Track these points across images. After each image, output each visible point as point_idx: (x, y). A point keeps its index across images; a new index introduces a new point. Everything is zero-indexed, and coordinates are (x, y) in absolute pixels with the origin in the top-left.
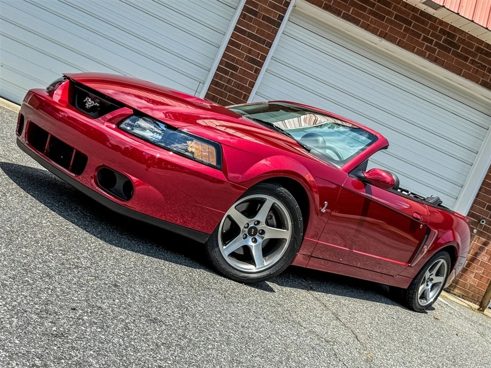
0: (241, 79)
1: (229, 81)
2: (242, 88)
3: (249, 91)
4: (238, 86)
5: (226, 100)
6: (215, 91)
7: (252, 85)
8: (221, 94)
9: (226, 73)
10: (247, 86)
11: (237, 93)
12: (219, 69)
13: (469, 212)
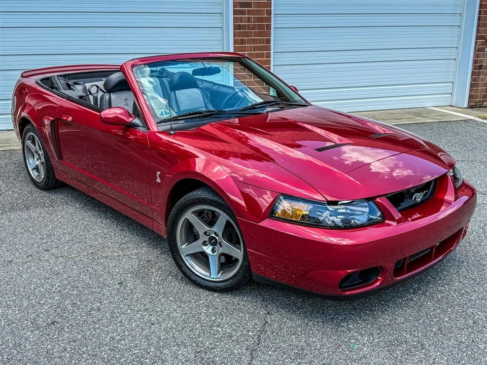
0: (259, 12)
1: (249, 20)
2: (262, 20)
3: (269, 20)
4: (259, 20)
5: (253, 38)
6: (241, 34)
7: (269, 12)
8: (247, 34)
9: (243, 13)
10: (266, 16)
11: (260, 27)
12: (235, 12)
13: (477, 36)
